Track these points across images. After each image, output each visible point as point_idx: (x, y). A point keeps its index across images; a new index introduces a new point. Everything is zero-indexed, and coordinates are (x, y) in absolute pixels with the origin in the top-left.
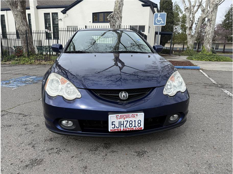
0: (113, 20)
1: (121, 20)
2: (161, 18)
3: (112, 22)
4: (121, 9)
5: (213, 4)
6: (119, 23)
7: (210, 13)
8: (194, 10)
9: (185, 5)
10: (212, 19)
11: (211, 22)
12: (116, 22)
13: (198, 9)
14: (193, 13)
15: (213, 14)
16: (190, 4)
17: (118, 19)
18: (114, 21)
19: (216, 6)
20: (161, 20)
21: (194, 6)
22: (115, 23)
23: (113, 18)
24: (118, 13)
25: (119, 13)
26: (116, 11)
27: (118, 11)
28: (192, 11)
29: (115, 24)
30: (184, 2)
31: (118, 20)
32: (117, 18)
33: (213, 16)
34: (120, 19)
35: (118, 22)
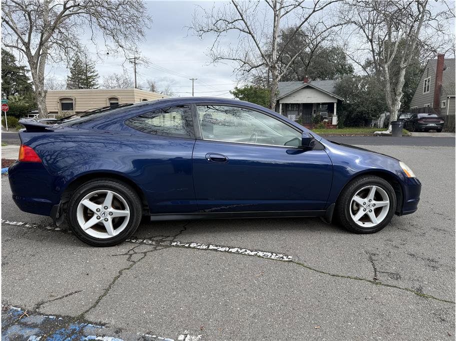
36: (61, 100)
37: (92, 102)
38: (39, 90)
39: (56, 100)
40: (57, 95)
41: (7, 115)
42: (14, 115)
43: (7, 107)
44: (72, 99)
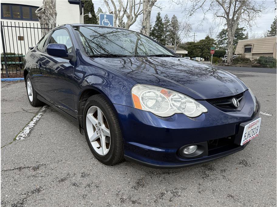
0: (45, 16)
1: (56, 17)
2: (108, 20)
3: (44, 19)
4: (55, 3)
5: (146, 11)
6: (54, 22)
7: (145, 21)
8: (121, 16)
9: (109, 8)
10: (147, 26)
11: (146, 30)
12: (49, 19)
13: (124, 14)
14: (119, 19)
15: (147, 21)
16: (115, 8)
17: (51, 16)
18: (47, 17)
19: (149, 13)
20: (108, 23)
21: (120, 11)
22: (49, 21)
23: (44, 13)
24: (50, 7)
25: (53, 8)
26: (48, 5)
27: (51, 5)
28: (118, 16)
29: (48, 23)
30: (108, 5)
31: (52, 18)
32: (50, 14)
33: (147, 24)
34: (54, 16)
35: (52, 21)
36: (245, 46)
37: (264, 47)
38: (230, 40)
39: (242, 46)
40: (243, 43)
41: (213, 56)
42: (217, 56)
43: (214, 52)
44: (252, 45)
